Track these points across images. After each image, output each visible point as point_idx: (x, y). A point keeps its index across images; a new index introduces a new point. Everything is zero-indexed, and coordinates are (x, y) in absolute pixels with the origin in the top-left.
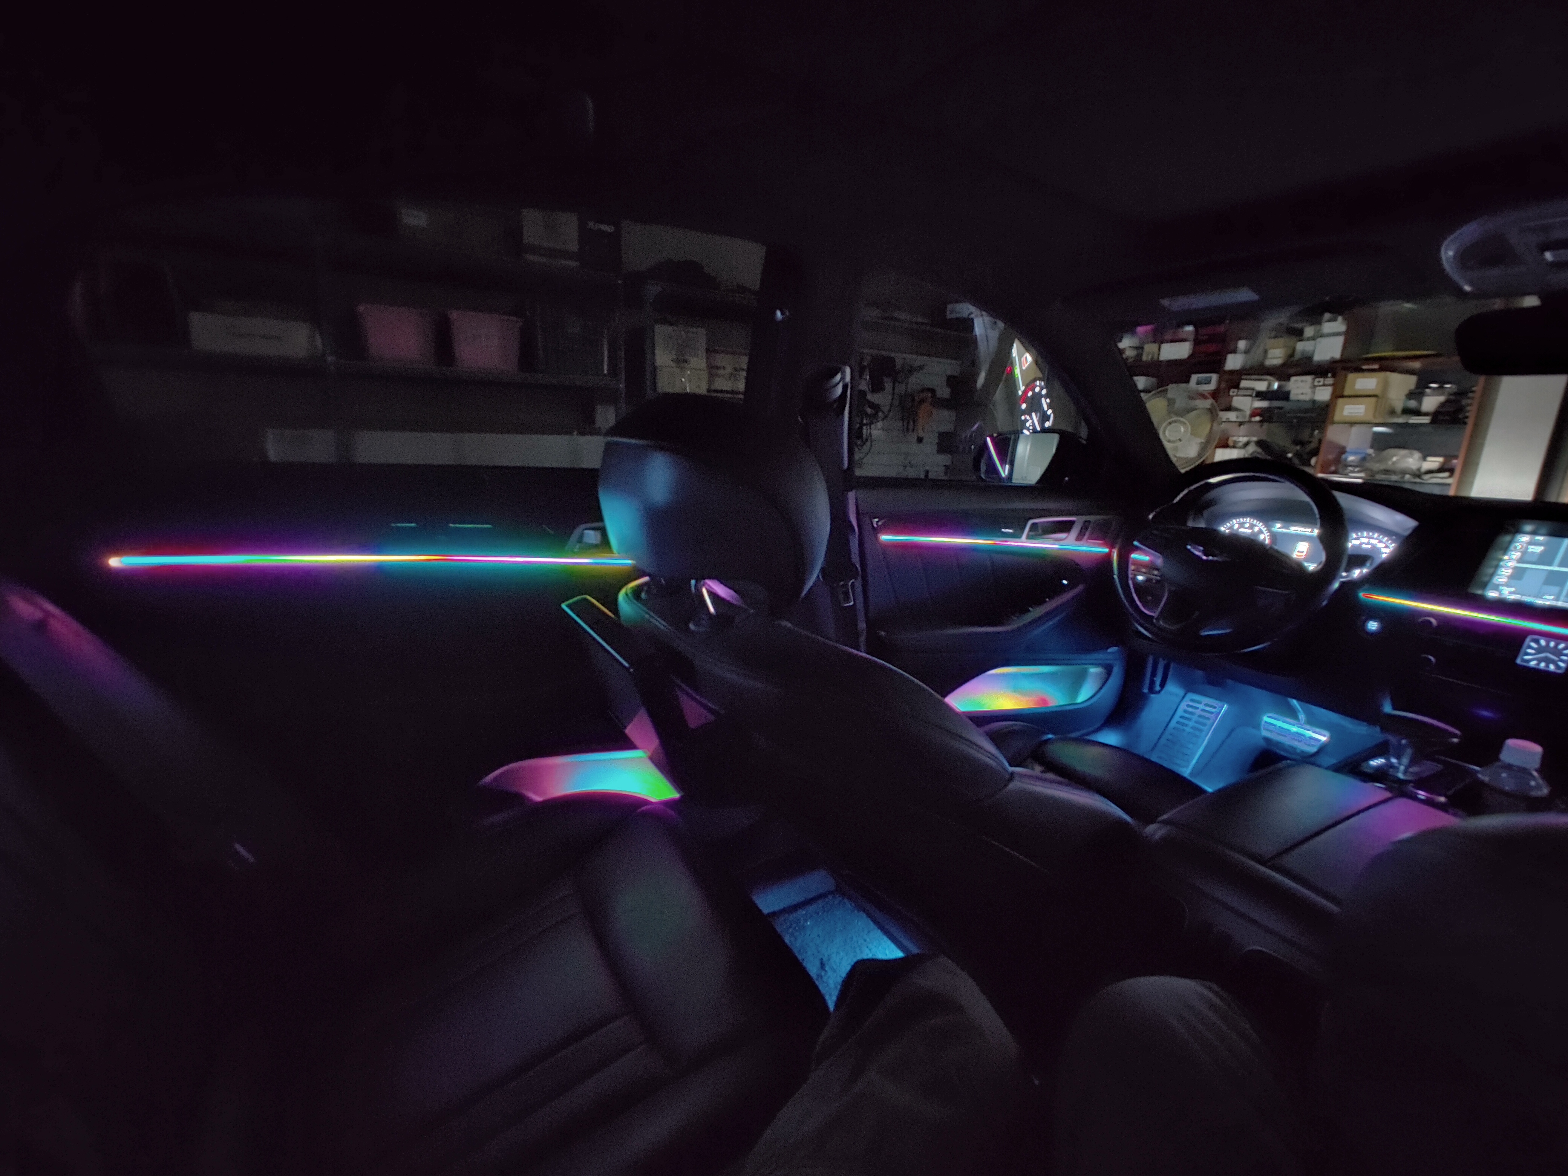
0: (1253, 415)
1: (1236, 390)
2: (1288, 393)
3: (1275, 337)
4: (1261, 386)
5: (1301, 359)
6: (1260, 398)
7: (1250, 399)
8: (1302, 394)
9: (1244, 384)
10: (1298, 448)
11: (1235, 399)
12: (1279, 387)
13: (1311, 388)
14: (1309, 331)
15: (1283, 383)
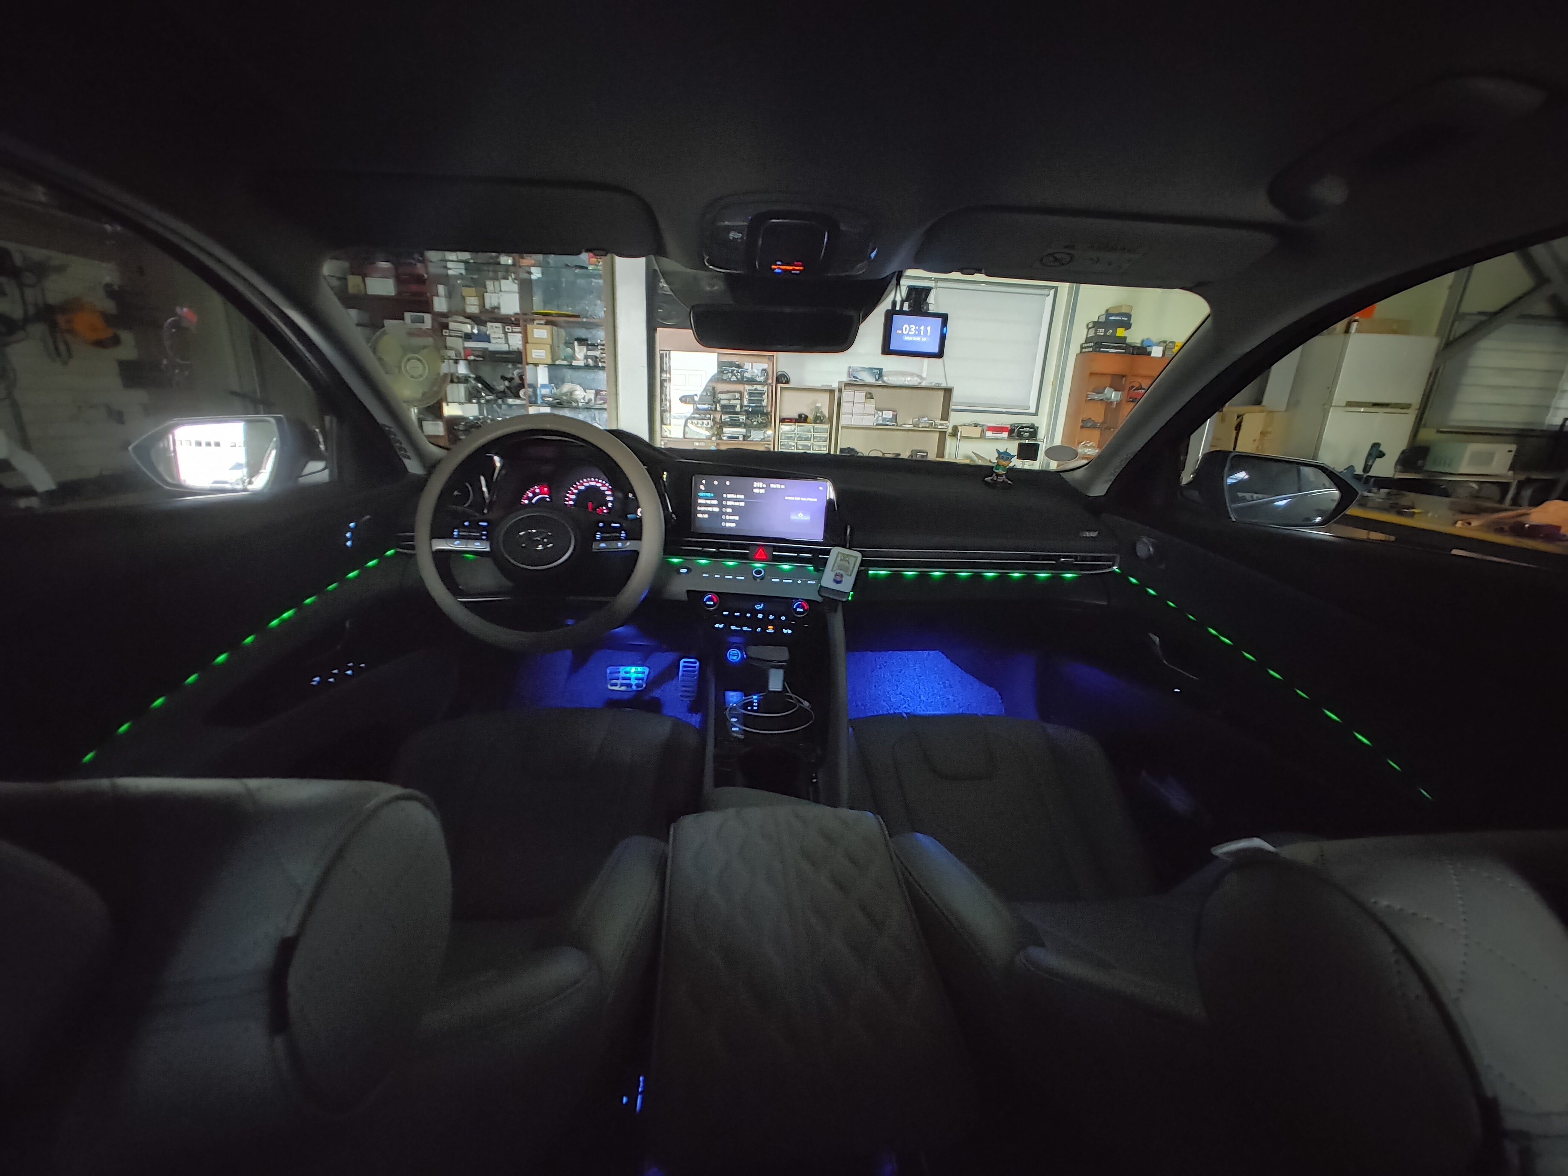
0: (466, 355)
1: (447, 331)
2: (489, 334)
3: (467, 286)
4: (467, 328)
5: (492, 308)
6: (467, 339)
7: (459, 338)
8: (499, 338)
9: (452, 325)
10: (507, 383)
11: (448, 338)
12: (479, 330)
13: (503, 333)
14: (490, 284)
15: (482, 328)
